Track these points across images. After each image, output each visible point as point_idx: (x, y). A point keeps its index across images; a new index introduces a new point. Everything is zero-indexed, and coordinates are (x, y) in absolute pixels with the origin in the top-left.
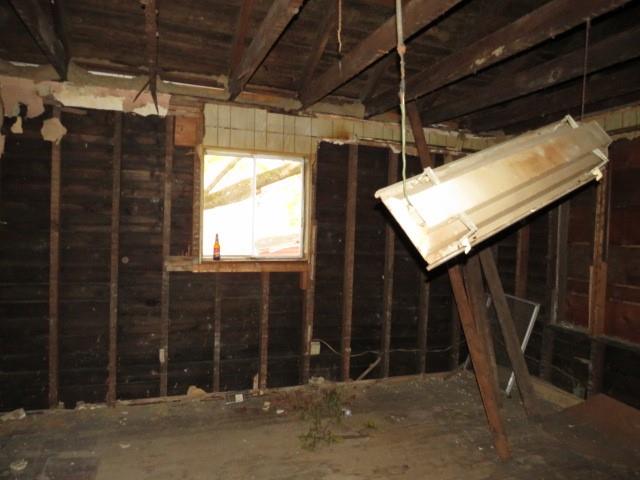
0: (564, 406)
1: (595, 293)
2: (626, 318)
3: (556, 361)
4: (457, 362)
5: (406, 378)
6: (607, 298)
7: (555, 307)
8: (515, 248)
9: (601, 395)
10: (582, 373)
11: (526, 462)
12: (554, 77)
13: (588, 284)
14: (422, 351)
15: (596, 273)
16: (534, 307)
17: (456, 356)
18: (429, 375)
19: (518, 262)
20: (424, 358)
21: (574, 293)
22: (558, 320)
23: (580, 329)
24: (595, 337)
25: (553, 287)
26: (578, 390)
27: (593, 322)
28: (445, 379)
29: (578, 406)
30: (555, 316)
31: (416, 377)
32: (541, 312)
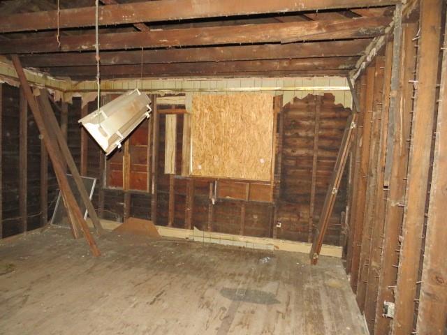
0: (113, 229)
1: (126, 169)
2: (139, 180)
3: (106, 207)
4: (46, 220)
5: (15, 237)
6: (130, 171)
7: (105, 179)
8: (80, 148)
9: (131, 218)
10: (120, 210)
11: (107, 255)
12: (114, 61)
13: (122, 165)
14: (24, 218)
15: (126, 160)
16: (93, 180)
17: (45, 217)
18: (29, 232)
19: (82, 156)
20: (25, 222)
21: (114, 171)
22: (107, 185)
23: (119, 188)
24: (127, 191)
25: (104, 168)
26: (119, 219)
27: (125, 184)
28: (41, 232)
29: (120, 227)
30: (105, 184)
31: (22, 234)
32: (97, 183)
